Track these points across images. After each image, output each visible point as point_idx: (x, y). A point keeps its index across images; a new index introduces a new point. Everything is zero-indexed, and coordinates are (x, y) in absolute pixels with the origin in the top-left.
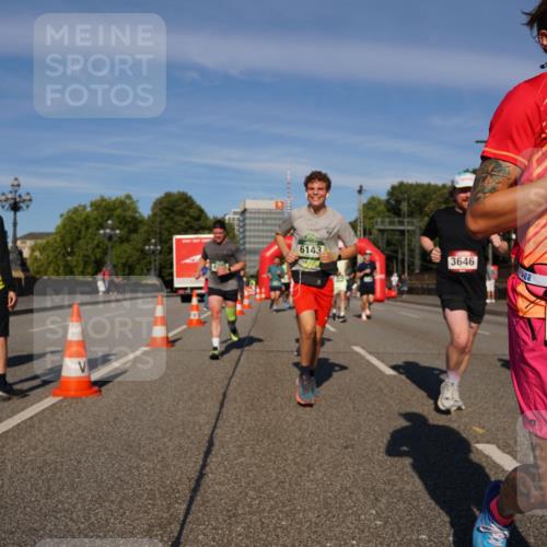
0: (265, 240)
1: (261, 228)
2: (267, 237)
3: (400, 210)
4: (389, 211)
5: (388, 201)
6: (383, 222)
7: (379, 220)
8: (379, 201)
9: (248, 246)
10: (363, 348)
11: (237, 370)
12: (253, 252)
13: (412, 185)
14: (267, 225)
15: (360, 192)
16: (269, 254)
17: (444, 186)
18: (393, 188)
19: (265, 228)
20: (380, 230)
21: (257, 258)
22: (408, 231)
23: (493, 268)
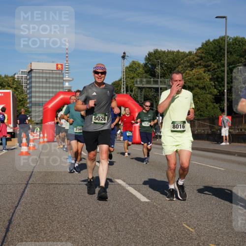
0: (48, 95)
1: (44, 85)
2: (49, 92)
3: (154, 72)
4: (146, 72)
5: (146, 65)
6: (141, 82)
7: (138, 80)
8: (139, 64)
9: (33, 99)
10: (124, 181)
11: (22, 201)
12: (38, 104)
13: (164, 52)
14: (49, 83)
15: (123, 57)
16: (50, 106)
17: (190, 53)
18: (150, 54)
19: (48, 85)
20: (139, 88)
21: (41, 109)
22: (161, 88)
23: (227, 118)
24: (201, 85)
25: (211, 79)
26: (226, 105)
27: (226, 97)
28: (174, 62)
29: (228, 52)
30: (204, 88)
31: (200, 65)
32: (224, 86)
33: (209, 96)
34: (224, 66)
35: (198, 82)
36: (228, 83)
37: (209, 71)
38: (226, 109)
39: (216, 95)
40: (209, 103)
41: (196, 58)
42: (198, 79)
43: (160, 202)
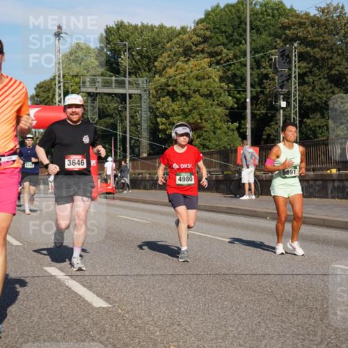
3: (117, 64)
5: (101, 50)
6: (93, 82)
7: (88, 79)
13: (136, 27)
17: (184, 29)
18: (109, 31)
20: (90, 94)
22: (131, 96)
23: (251, 150)
24: (204, 91)
25: (221, 79)
26: (249, 126)
27: (248, 111)
28: (155, 45)
29: (252, 29)
30: (209, 95)
31: (202, 51)
32: (245, 91)
33: (219, 110)
34: (245, 55)
35: (199, 83)
36: (252, 86)
37: (218, 63)
38: (249, 133)
39: (232, 108)
40: (219, 124)
41: (195, 38)
42: (197, 78)
43: (129, 307)
